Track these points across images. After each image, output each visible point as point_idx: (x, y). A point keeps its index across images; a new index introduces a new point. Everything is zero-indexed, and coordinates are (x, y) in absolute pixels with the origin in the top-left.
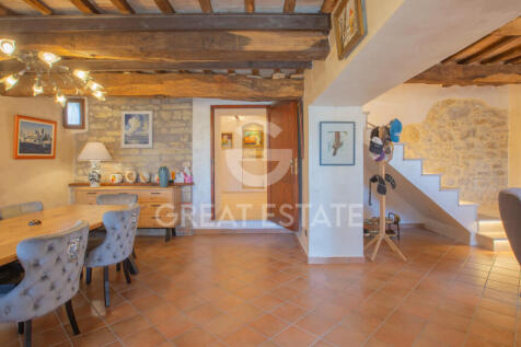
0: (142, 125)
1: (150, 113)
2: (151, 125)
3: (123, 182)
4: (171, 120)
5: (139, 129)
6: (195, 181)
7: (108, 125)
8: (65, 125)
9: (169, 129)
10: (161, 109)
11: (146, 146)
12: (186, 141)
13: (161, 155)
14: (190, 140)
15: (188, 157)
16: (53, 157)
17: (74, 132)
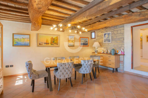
0: (109, 36)
1: (111, 32)
2: (111, 36)
3: (103, 53)
4: (118, 34)
5: (108, 38)
6: (125, 54)
7: (100, 37)
8: (92, 38)
9: (117, 37)
10: (114, 31)
11: (110, 42)
12: (122, 40)
13: (114, 45)
14: (124, 40)
15: (123, 46)
16: (88, 46)
17: (93, 40)
